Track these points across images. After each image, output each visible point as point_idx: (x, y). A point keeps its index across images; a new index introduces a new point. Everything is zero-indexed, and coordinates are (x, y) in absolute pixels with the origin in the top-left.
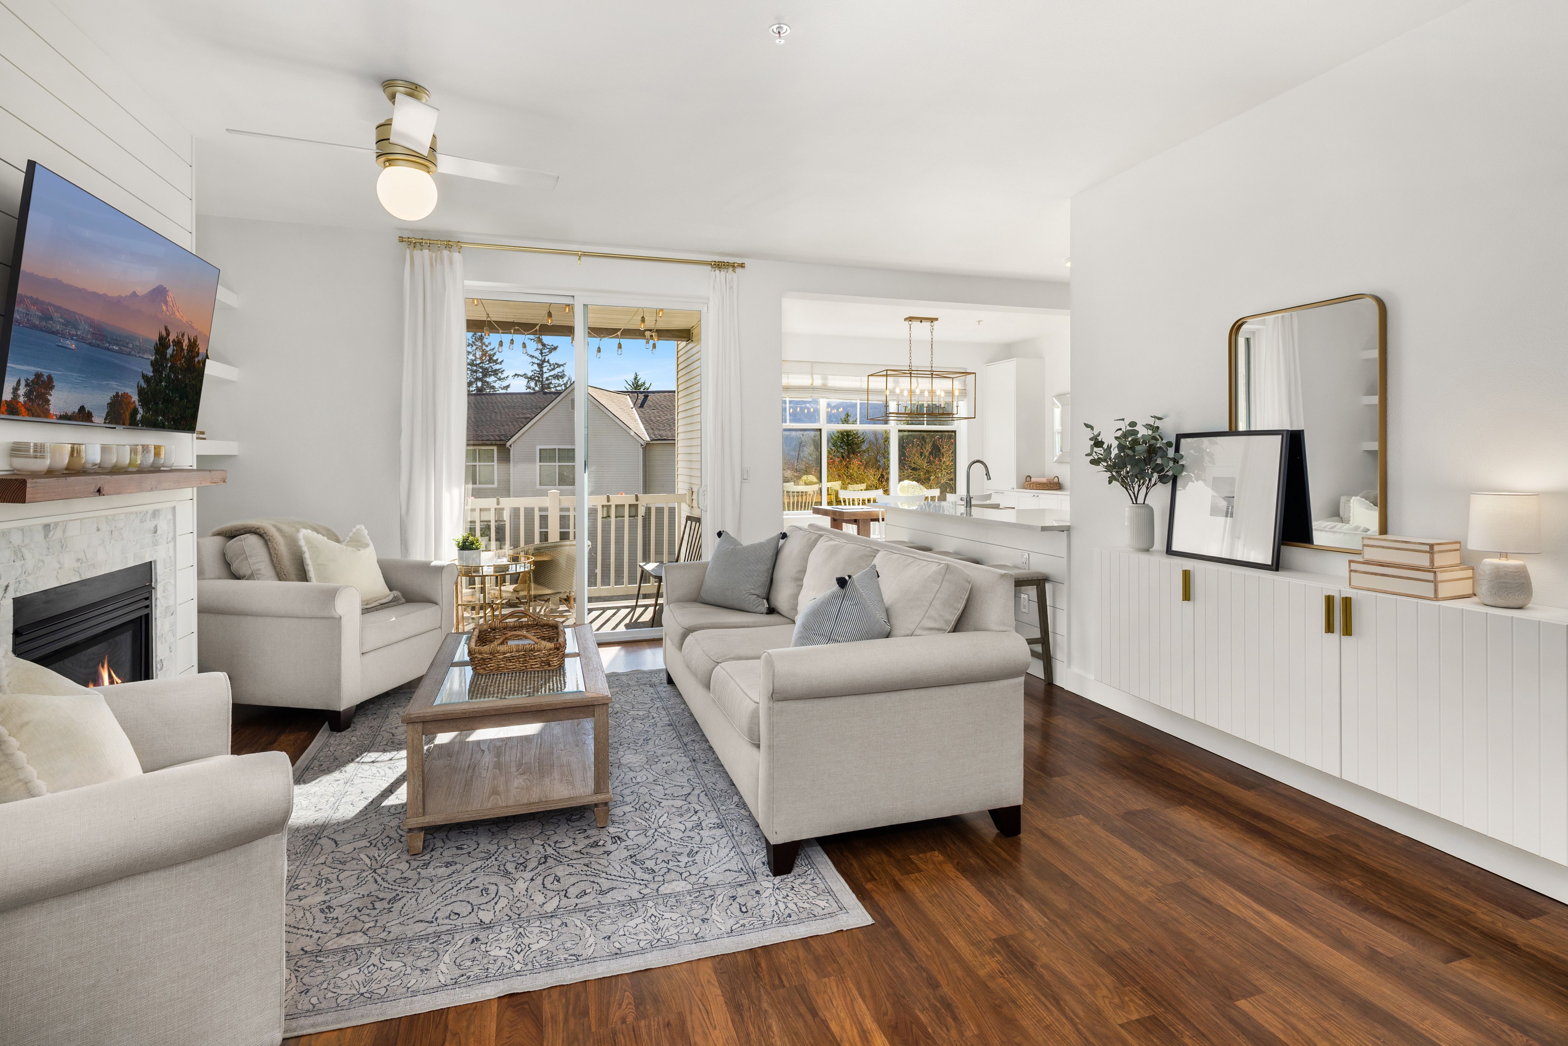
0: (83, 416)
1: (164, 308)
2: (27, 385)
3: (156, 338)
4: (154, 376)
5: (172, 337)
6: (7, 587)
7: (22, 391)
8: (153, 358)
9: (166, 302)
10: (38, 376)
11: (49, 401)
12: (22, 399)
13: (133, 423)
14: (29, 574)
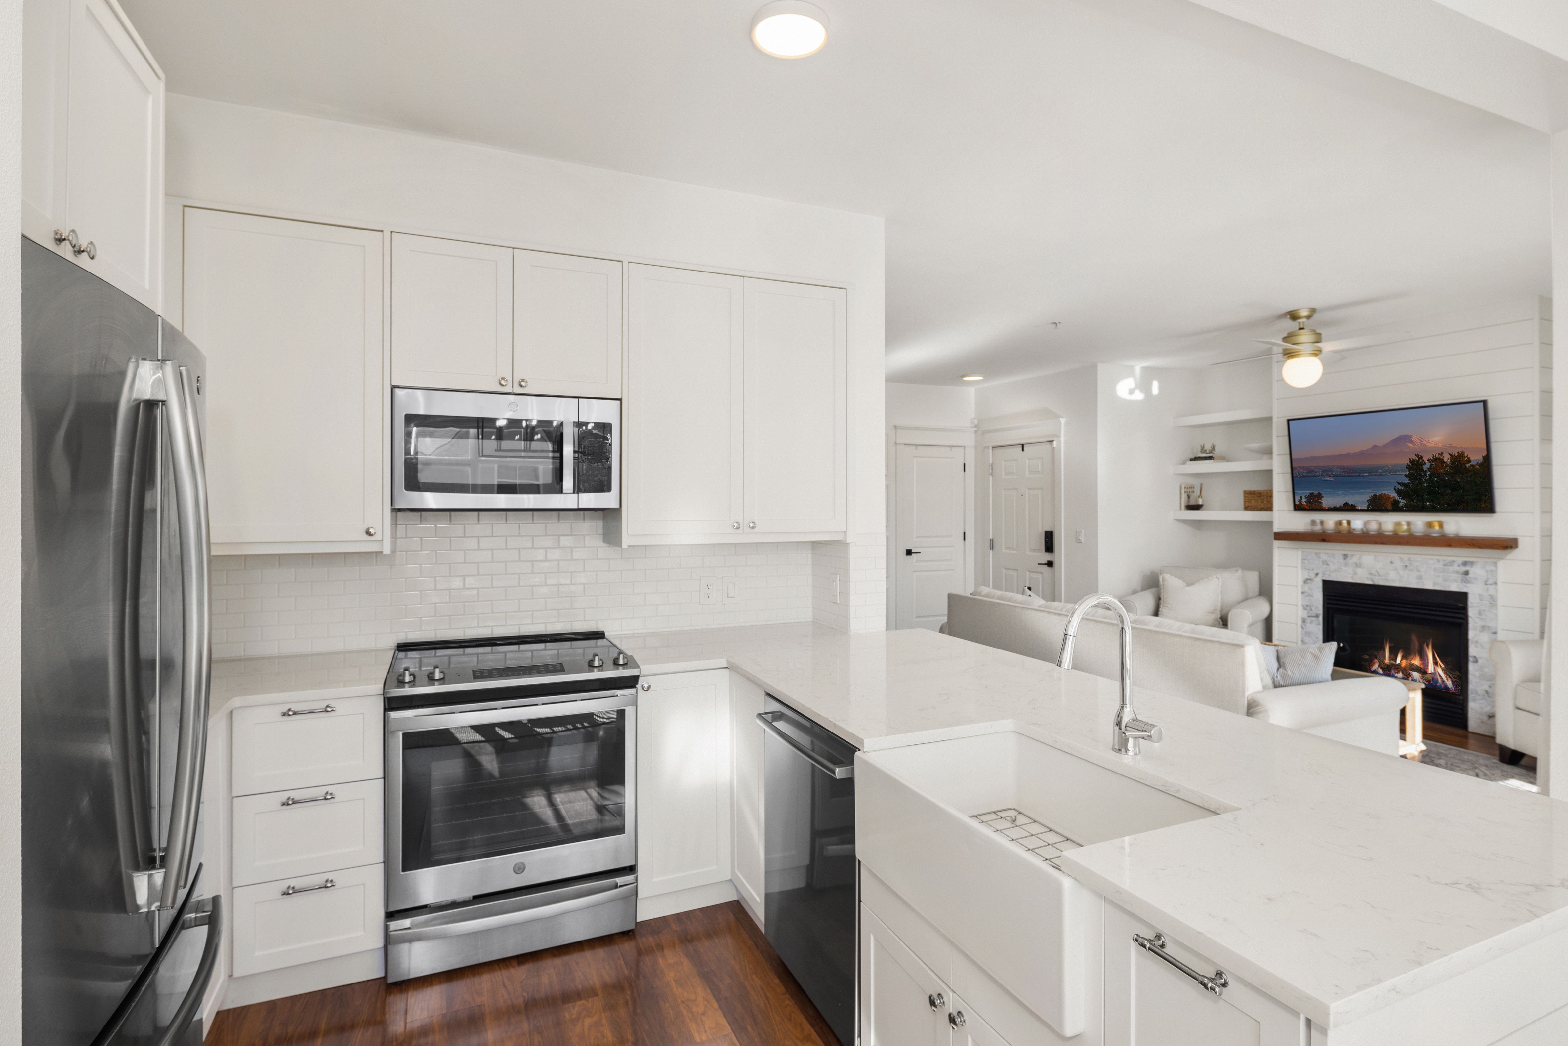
0: (1349, 508)
1: (1411, 445)
2: (1306, 498)
3: (1408, 462)
4: (1412, 482)
5: (1425, 459)
6: (1317, 574)
7: (1304, 500)
8: (1407, 473)
9: (1412, 442)
10: (1312, 494)
11: (1321, 502)
12: (1305, 503)
13: (1395, 508)
14: (1332, 572)
